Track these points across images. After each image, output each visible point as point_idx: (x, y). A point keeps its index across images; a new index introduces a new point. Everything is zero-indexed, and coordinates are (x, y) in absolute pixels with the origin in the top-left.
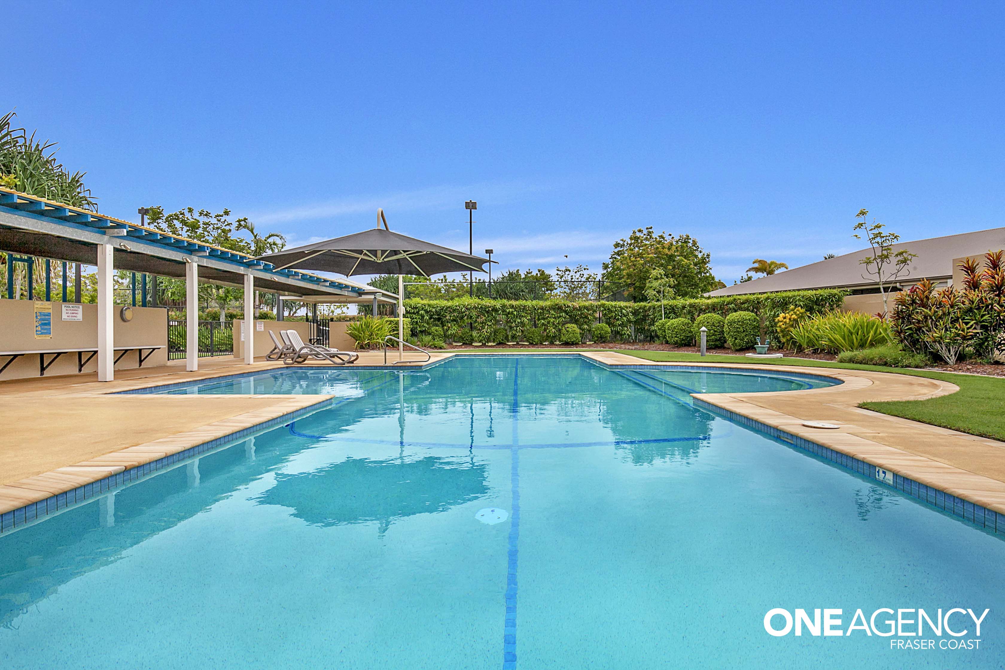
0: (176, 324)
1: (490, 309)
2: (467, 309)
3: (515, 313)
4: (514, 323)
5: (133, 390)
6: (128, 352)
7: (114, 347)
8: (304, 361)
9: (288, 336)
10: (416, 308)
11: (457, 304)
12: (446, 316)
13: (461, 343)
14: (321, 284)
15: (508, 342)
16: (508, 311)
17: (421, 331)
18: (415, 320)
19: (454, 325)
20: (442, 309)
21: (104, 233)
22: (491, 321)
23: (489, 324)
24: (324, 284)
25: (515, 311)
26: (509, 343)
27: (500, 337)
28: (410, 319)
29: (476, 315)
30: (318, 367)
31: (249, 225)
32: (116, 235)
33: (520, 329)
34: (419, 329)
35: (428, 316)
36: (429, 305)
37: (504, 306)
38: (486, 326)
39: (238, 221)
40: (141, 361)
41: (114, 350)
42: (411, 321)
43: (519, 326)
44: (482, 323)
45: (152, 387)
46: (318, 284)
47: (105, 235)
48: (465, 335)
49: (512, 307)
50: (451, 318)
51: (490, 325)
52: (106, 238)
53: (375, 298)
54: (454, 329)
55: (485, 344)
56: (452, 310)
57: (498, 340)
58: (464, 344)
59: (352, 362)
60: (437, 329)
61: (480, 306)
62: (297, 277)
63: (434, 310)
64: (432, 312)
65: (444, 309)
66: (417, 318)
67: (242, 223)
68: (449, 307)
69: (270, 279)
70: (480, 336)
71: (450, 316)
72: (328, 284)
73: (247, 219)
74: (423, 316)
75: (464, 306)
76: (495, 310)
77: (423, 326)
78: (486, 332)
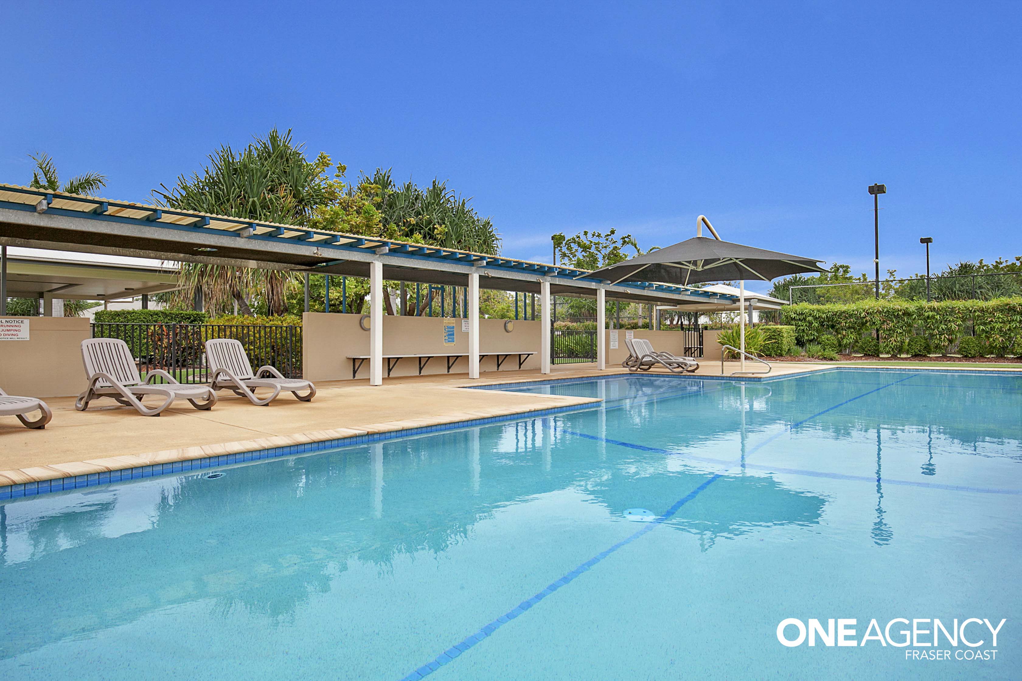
0: (560, 334)
1: (900, 313)
2: (868, 314)
3: (938, 317)
4: (936, 330)
5: (481, 386)
6: (508, 357)
7: (480, 353)
8: (649, 368)
9: (632, 344)
10: (802, 314)
11: (855, 308)
12: (841, 323)
13: (861, 353)
14: (683, 293)
15: (930, 354)
16: (926, 314)
17: (808, 340)
18: (802, 328)
19: (851, 333)
20: (836, 315)
21: (473, 265)
22: (902, 327)
23: (899, 331)
24: (685, 293)
25: (938, 314)
26: (931, 356)
27: (917, 348)
28: (794, 327)
29: (880, 320)
30: (657, 374)
31: (633, 240)
32: (480, 266)
33: (945, 337)
34: (806, 338)
35: (817, 323)
36: (818, 311)
37: (921, 309)
38: (895, 334)
39: (622, 238)
40: (520, 364)
41: (480, 355)
42: (797, 328)
43: (944, 334)
44: (890, 330)
45: (496, 385)
46: (680, 294)
47: (473, 266)
48: (866, 345)
49: (933, 309)
50: (847, 325)
51: (900, 333)
52: (474, 268)
53: (750, 304)
54: (851, 338)
55: (896, 356)
56: (847, 315)
57: (913, 351)
58: (865, 355)
59: (693, 371)
60: (828, 337)
61: (885, 310)
62: (651, 288)
63: (824, 316)
64: (822, 318)
65: (838, 314)
66: (803, 326)
67: (626, 239)
68: (844, 312)
69: (623, 292)
70: (887, 345)
71: (846, 323)
72: (689, 293)
73: (630, 236)
74: (811, 323)
75: (864, 311)
76: (907, 313)
77: (811, 333)
78: (895, 340)
